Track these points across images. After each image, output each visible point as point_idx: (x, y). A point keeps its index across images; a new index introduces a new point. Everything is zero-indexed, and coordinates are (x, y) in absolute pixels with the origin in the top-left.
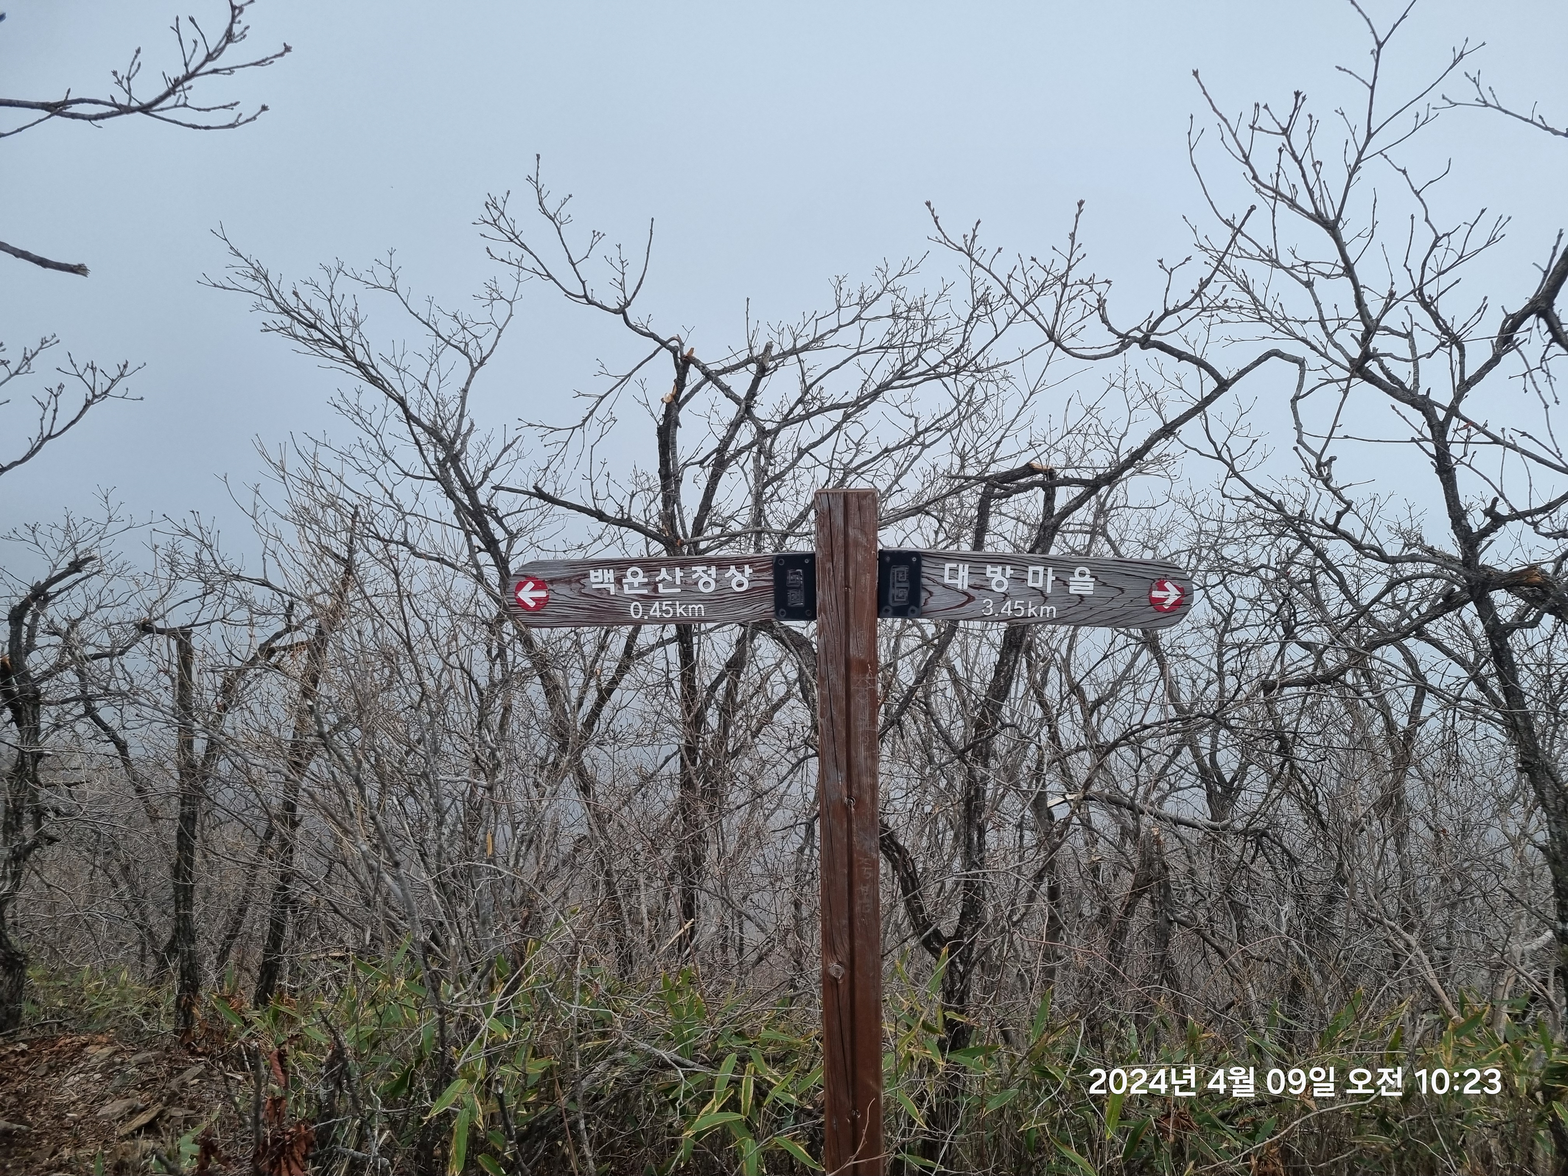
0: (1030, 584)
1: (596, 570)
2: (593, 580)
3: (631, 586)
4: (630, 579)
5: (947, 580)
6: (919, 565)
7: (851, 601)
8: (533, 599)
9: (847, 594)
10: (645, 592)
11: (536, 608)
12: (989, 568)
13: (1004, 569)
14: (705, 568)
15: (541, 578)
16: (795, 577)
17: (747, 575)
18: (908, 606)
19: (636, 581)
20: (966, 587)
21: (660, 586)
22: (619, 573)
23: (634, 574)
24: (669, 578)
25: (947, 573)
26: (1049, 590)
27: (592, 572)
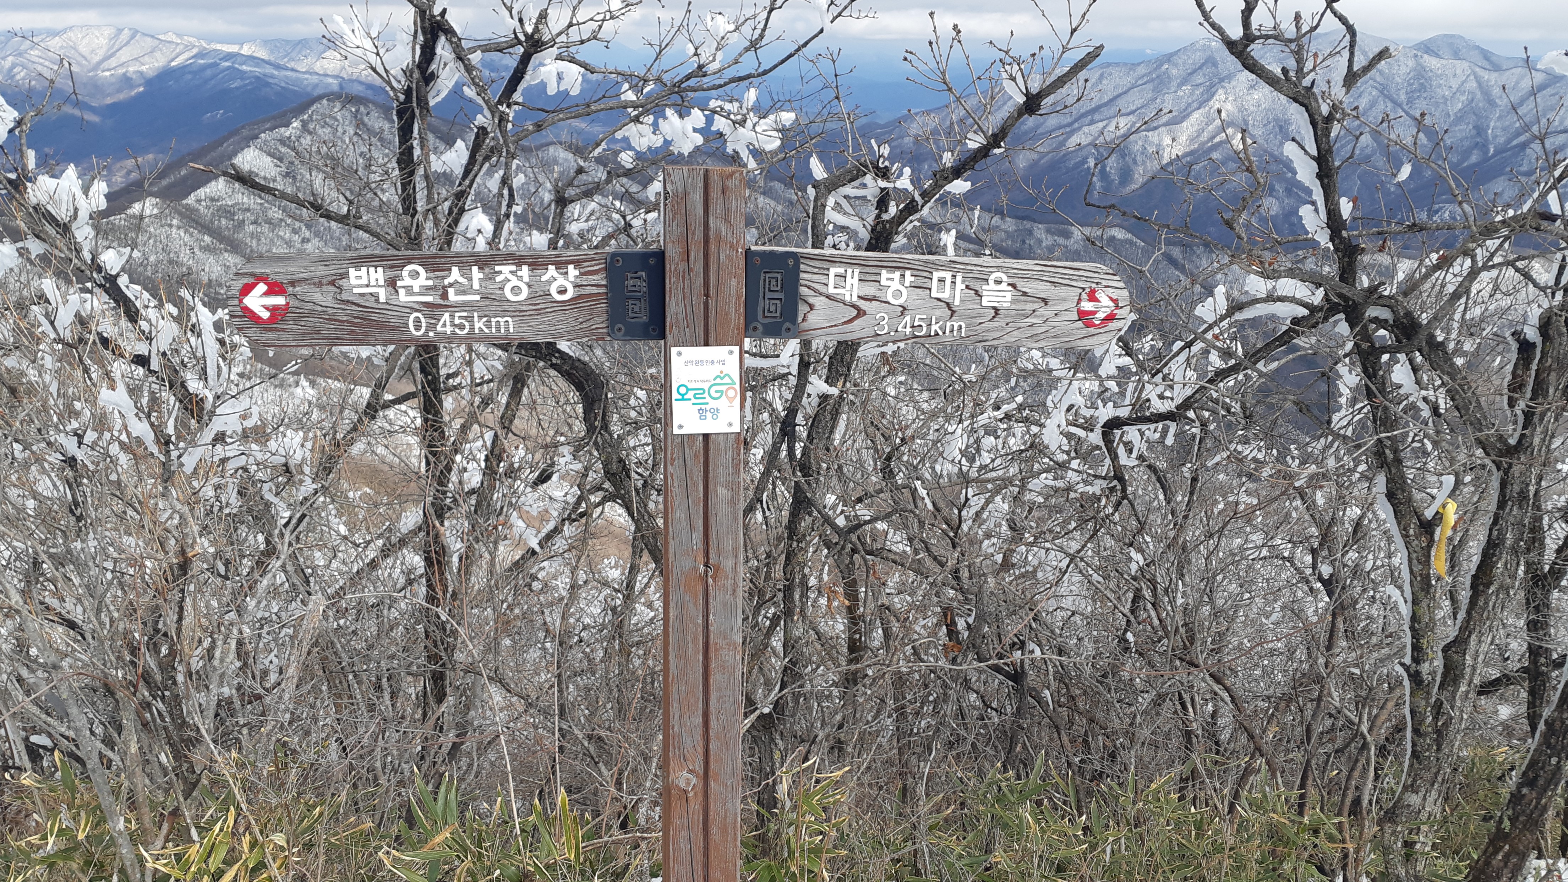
0: (934, 294)
1: (358, 268)
2: (353, 281)
3: (409, 290)
4: (406, 281)
5: (831, 290)
6: (797, 271)
7: (712, 315)
8: (267, 308)
9: (706, 304)
10: (429, 299)
11: (273, 319)
12: (884, 273)
13: (903, 276)
14: (513, 268)
15: (279, 278)
16: (638, 283)
17: (571, 278)
18: (782, 323)
19: (416, 285)
20: (855, 299)
21: (451, 291)
22: (391, 274)
23: (415, 275)
24: (461, 280)
25: (832, 280)
26: (957, 303)
27: (352, 272)
